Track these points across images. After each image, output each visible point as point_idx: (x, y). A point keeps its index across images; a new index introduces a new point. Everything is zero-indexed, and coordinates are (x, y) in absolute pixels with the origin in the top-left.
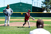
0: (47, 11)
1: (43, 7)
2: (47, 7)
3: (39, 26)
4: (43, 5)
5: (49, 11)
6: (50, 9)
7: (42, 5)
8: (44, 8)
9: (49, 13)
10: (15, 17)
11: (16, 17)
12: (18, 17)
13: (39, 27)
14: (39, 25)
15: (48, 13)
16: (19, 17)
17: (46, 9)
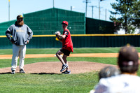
0: (127, 30)
1: (115, 19)
2: (126, 18)
4: (116, 13)
5: (133, 30)
7: (112, 15)
8: (117, 23)
9: (132, 36)
10: (40, 47)
12: (47, 47)
15: (128, 34)
16: (50, 47)
17: (125, 25)
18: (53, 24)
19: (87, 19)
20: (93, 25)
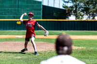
0: (77, 17)
1: (67, 7)
2: (76, 6)
3: (63, 50)
4: (68, 2)
5: (82, 16)
6: (83, 11)
7: (65, 4)
8: (69, 10)
9: (81, 21)
10: (4, 30)
11: (6, 30)
12: (9, 30)
13: (61, 52)
14: (61, 48)
15: (78, 20)
16: (12, 30)
17: (75, 12)
18: (15, 10)
19: (44, 6)
20: (48, 11)
